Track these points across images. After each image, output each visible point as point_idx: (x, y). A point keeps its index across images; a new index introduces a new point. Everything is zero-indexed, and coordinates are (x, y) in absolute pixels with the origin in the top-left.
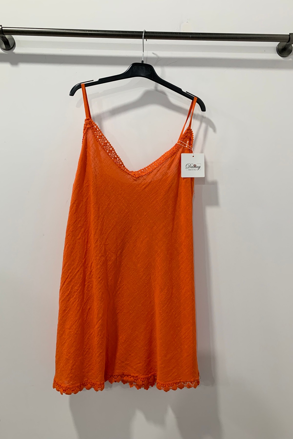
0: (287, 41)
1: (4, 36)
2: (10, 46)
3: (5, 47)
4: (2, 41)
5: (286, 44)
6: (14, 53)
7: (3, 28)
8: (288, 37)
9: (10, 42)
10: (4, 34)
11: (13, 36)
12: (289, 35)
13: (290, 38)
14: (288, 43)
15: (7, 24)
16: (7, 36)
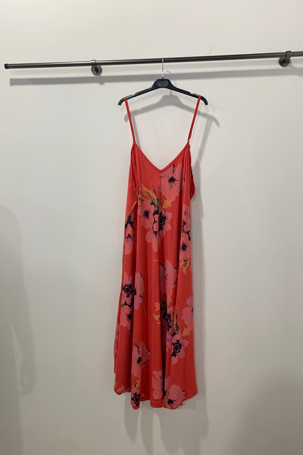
0: (285, 57)
1: (95, 66)
2: (99, 72)
3: (96, 72)
4: (94, 70)
5: (285, 59)
6: (101, 76)
7: (96, 62)
8: (285, 54)
9: (99, 70)
10: (97, 65)
11: (101, 66)
12: (286, 53)
13: (286, 55)
14: (286, 58)
15: (99, 59)
16: (97, 66)
